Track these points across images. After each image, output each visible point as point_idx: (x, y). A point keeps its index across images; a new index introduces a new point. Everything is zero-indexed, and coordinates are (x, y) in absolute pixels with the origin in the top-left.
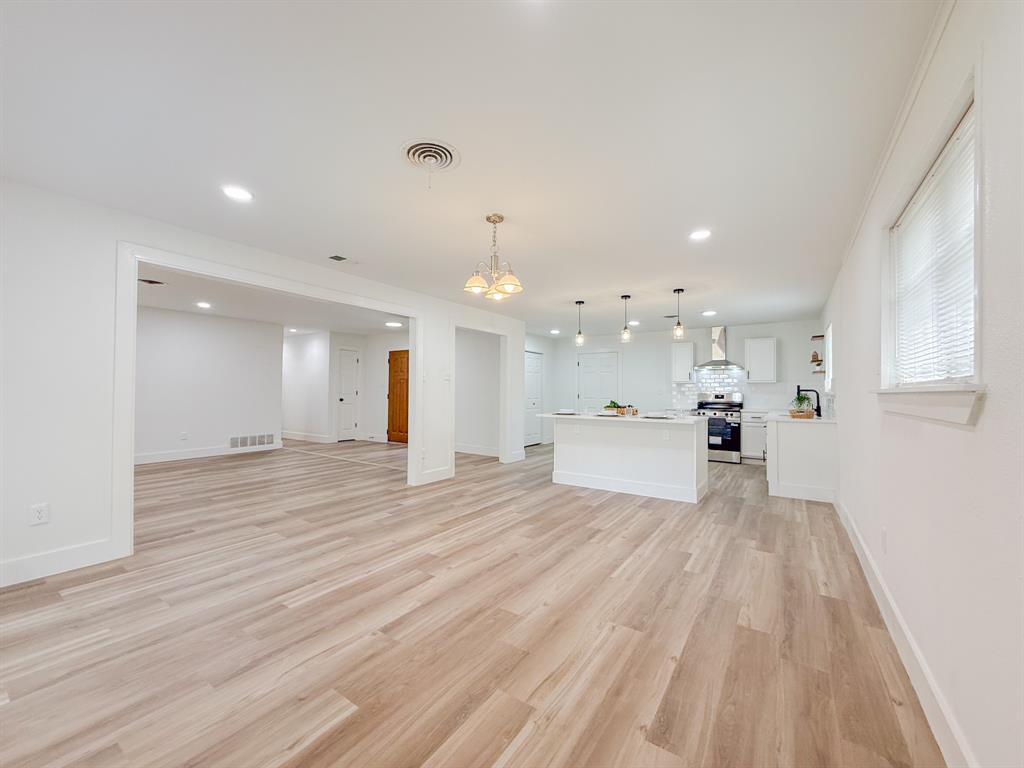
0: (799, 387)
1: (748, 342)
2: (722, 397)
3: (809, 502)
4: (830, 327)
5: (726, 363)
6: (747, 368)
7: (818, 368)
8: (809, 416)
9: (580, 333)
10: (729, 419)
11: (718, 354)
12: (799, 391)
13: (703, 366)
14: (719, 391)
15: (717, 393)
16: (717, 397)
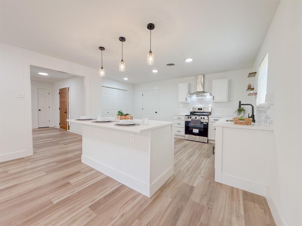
0: (240, 102)
1: (214, 81)
2: (201, 109)
3: (245, 193)
4: (267, 55)
5: (204, 92)
6: (213, 95)
7: (252, 92)
8: (248, 124)
9: (102, 68)
10: (202, 120)
11: (200, 89)
12: (240, 104)
13: (193, 94)
14: (200, 106)
15: (199, 107)
16: (199, 109)
